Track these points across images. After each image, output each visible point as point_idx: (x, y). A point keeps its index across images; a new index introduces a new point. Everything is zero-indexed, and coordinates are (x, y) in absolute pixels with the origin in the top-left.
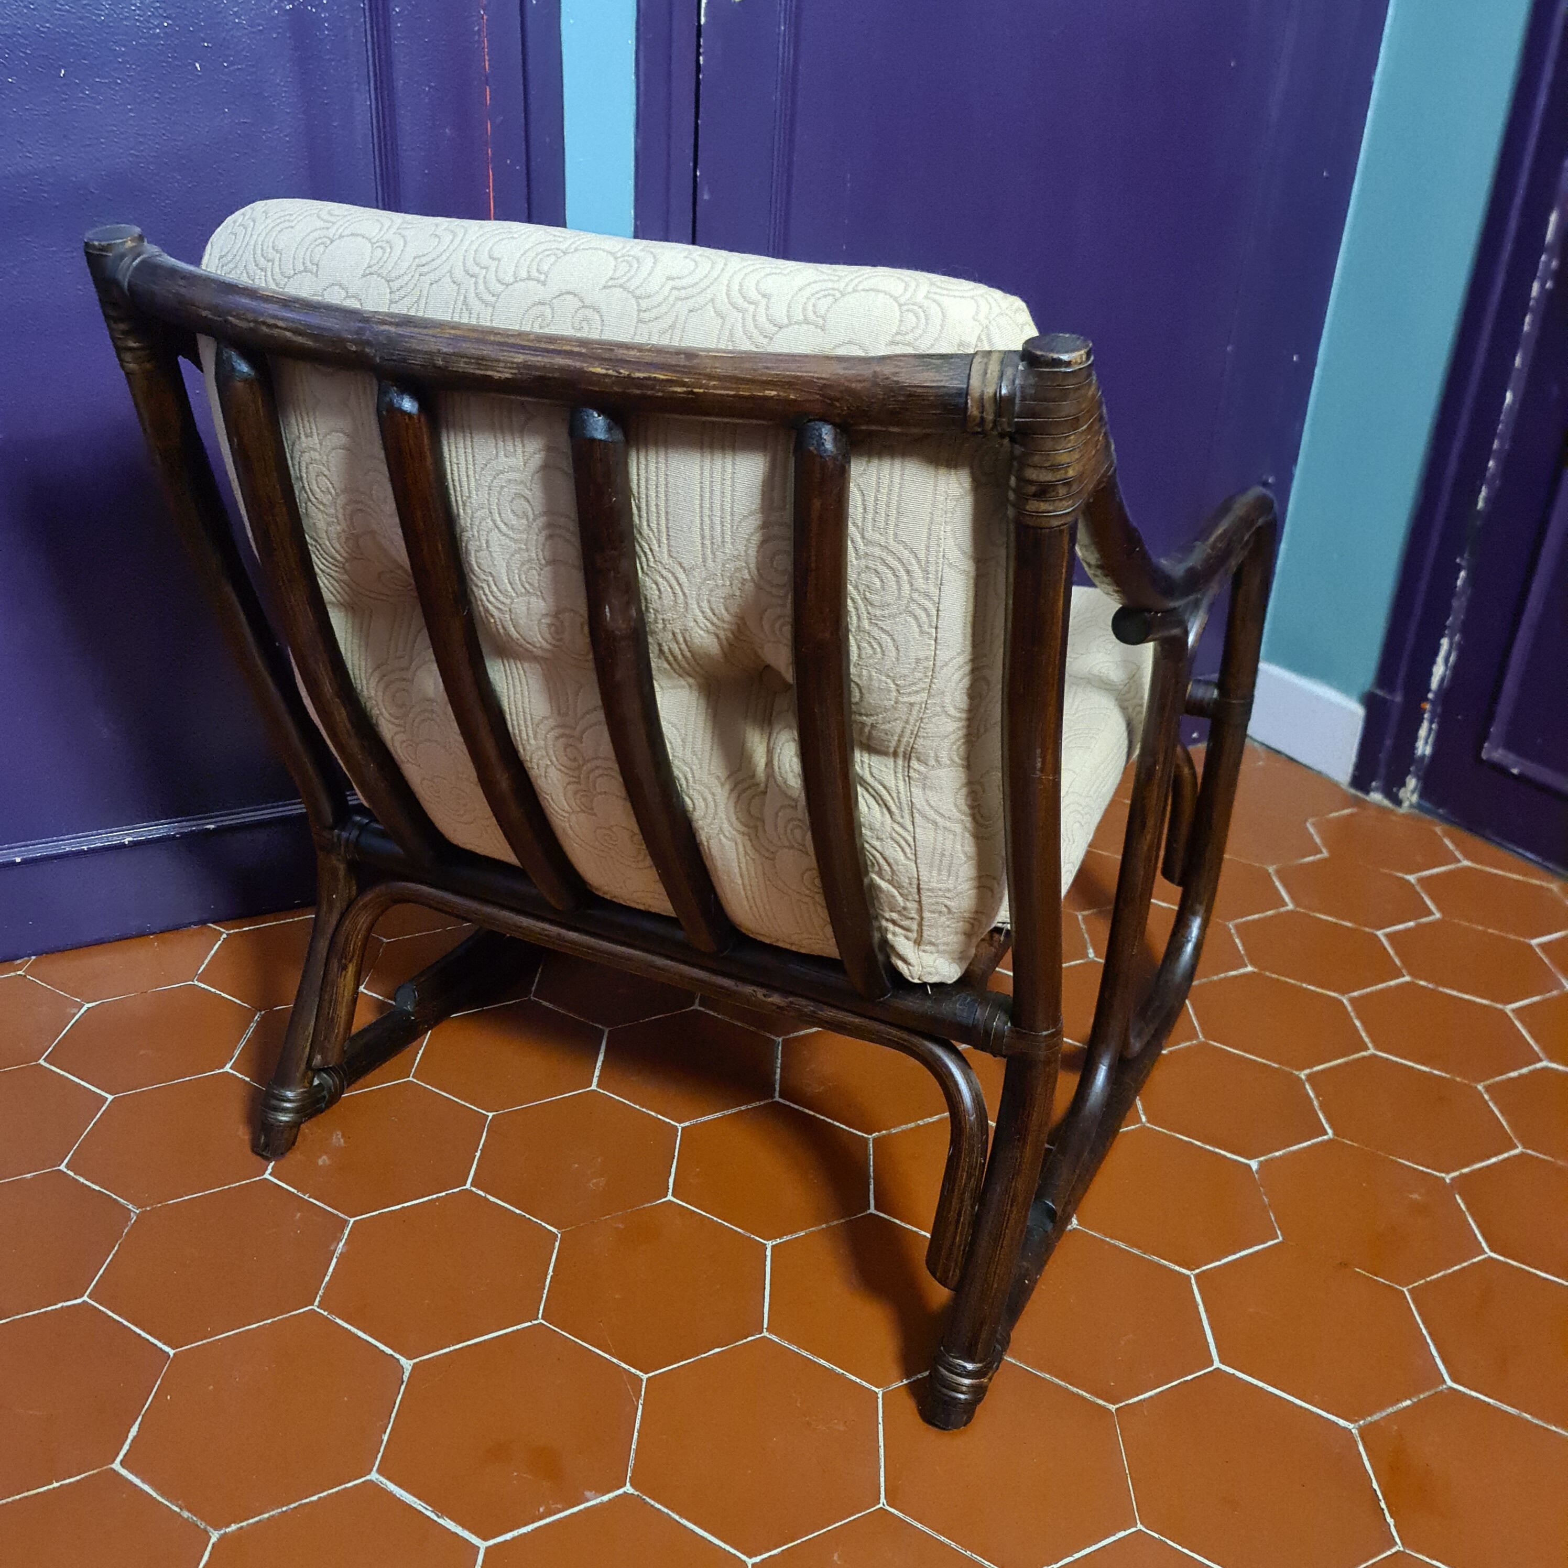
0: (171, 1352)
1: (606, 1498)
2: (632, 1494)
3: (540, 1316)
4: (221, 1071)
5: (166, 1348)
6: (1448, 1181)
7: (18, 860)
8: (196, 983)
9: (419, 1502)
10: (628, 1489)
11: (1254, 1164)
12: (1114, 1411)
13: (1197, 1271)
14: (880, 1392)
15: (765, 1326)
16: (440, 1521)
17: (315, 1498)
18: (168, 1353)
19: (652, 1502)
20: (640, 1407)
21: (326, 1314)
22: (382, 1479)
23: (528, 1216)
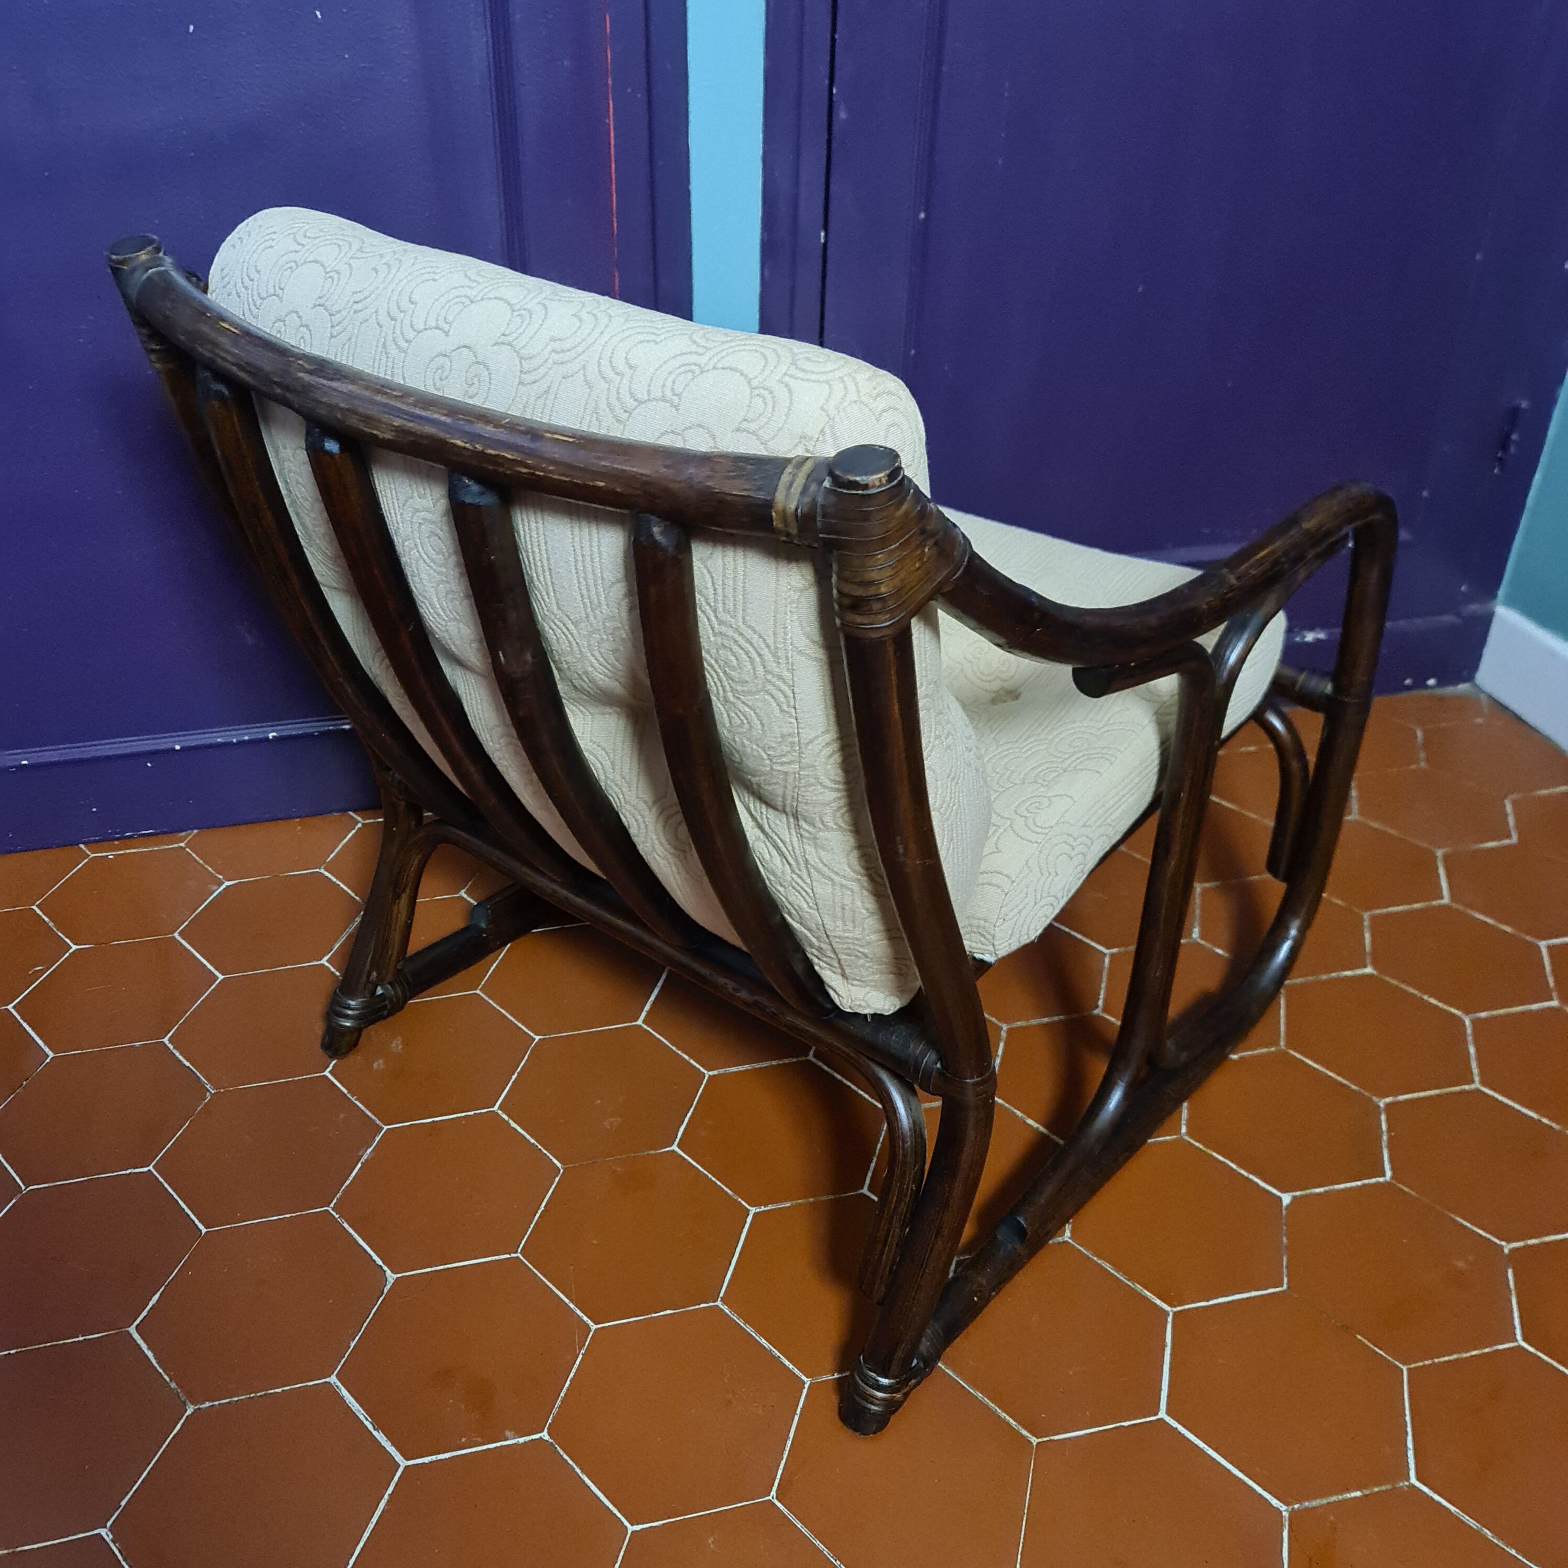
0: (204, 1230)
1: (521, 1440)
2: (547, 1441)
3: (519, 1250)
4: (319, 963)
5: (201, 1226)
6: (1506, 1251)
7: (178, 747)
8: (322, 871)
9: (363, 1412)
10: (545, 1435)
11: (1286, 1199)
12: (1035, 1444)
13: (1179, 1309)
14: (807, 1381)
15: (721, 1295)
16: (375, 1433)
17: (279, 1390)
18: (200, 1231)
19: (562, 1452)
20: (580, 1357)
21: (337, 1216)
22: (339, 1384)
23: (540, 1147)
